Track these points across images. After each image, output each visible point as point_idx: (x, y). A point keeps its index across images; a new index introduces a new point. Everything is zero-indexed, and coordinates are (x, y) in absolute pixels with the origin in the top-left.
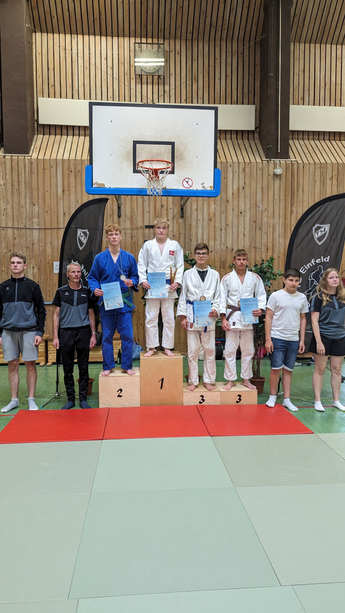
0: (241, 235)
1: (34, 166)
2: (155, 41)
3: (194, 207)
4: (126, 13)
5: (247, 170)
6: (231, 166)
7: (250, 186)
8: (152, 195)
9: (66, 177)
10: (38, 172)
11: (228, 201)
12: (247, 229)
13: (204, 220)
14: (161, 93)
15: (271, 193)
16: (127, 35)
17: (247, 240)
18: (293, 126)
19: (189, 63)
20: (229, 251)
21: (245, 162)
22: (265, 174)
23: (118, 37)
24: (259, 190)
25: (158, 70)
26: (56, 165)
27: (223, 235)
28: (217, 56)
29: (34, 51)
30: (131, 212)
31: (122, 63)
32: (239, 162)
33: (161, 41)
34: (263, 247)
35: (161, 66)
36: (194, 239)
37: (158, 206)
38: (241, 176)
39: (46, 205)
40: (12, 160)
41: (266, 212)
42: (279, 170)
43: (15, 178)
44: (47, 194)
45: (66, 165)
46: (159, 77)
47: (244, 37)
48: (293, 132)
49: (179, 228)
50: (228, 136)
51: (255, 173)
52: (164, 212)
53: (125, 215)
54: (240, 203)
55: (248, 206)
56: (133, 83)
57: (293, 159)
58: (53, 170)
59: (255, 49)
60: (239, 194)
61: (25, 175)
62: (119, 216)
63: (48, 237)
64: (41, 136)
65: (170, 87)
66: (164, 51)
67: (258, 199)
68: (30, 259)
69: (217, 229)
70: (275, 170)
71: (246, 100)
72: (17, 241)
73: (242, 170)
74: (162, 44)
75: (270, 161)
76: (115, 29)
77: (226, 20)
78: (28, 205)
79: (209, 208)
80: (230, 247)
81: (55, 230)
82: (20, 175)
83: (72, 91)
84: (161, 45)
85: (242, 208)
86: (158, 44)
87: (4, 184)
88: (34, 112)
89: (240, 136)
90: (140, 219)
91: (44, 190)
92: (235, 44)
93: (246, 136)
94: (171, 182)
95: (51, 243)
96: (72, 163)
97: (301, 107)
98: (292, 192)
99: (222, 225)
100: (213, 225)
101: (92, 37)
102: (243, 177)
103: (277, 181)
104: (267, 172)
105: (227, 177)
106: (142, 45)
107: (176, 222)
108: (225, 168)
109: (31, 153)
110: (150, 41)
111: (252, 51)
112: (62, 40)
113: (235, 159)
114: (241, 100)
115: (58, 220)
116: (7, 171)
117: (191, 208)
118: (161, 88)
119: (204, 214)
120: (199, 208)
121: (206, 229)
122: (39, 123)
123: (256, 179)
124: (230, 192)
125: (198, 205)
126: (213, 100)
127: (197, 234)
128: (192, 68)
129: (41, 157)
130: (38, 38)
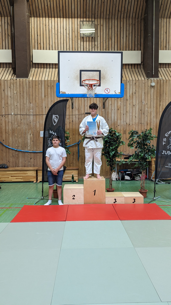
0: (134, 117)
1: (31, 84)
2: (90, 20)
3: (110, 103)
4: (76, 6)
5: (137, 84)
6: (128, 82)
7: (139, 92)
8: (89, 97)
9: (46, 89)
10: (32, 87)
11: (127, 100)
12: (137, 114)
13: (115, 110)
14: (93, 46)
15: (149, 95)
16: (76, 17)
17: (137, 119)
18: (160, 61)
19: (107, 30)
20: (128, 125)
21: (136, 80)
22: (146, 85)
23: (72, 18)
24: (143, 94)
25: (92, 34)
26: (42, 83)
27: (125, 117)
28: (122, 26)
29: (30, 26)
30: (78, 106)
31: (74, 31)
32: (133, 80)
33: (93, 20)
34: (145, 123)
35: (93, 33)
36: (110, 119)
38: (134, 87)
39: (37, 103)
40: (20, 81)
41: (147, 105)
42: (153, 84)
43: (22, 90)
44: (37, 97)
45: (46, 83)
46: (92, 38)
47: (135, 16)
48: (161, 64)
49: (102, 113)
50: (127, 67)
51: (141, 86)
53: (75, 107)
54: (133, 101)
55: (137, 102)
56: (79, 41)
57: (160, 78)
58: (40, 85)
59: (141, 22)
60: (133, 96)
61: (26, 88)
62: (72, 108)
63: (38, 119)
64: (34, 69)
65: (98, 43)
66: (95, 25)
67: (143, 99)
68: (29, 130)
69: (122, 114)
70: (151, 84)
71: (136, 48)
72: (22, 121)
73: (134, 84)
74: (94, 21)
75: (149, 79)
76: (70, 15)
77: (126, 8)
78: (27, 103)
79: (117, 104)
80: (128, 123)
81: (41, 115)
82: (24, 89)
83: (49, 46)
85: (134, 103)
86: (92, 21)
87: (16, 93)
88: (30, 57)
89: (133, 67)
90: (83, 109)
91: (36, 95)
92: (131, 20)
93: (136, 67)
94: (99, 91)
95: (39, 122)
96: (49, 82)
97: (165, 51)
98: (160, 95)
99: (124, 112)
100: (119, 112)
101: (59, 19)
102: (135, 88)
103: (153, 89)
104: (147, 84)
105: (127, 87)
106: (84, 22)
107: (100, 111)
108: (126, 83)
109: (29, 77)
110: (88, 20)
111: (139, 23)
112: (44, 21)
113: (131, 79)
114: (134, 48)
115: (42, 110)
116: (18, 86)
117: (108, 104)
118: (93, 43)
119: (115, 106)
120: (112, 104)
121: (116, 114)
122: (34, 62)
123: (142, 88)
124: (128, 95)
125: (112, 102)
126: (120, 49)
127: (111, 117)
128: (109, 33)
129: (34, 79)
130: (32, 20)
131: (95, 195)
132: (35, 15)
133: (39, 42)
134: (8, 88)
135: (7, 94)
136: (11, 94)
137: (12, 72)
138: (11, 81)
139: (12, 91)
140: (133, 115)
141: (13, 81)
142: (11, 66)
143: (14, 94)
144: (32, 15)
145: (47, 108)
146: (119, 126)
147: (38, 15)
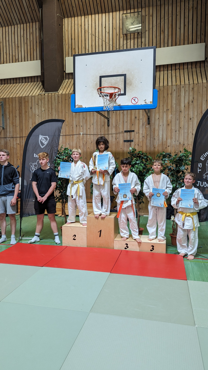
0: (190, 135)
1: (60, 99)
2: (136, 10)
3: (157, 117)
5: (196, 89)
6: (183, 87)
7: (197, 100)
11: (181, 112)
13: (164, 125)
14: (140, 44)
16: (118, 10)
19: (158, 21)
20: (181, 146)
21: (194, 83)
23: (112, 12)
24: (204, 102)
27: (177, 135)
28: (178, 13)
29: (64, 29)
30: (116, 123)
31: (115, 28)
32: (189, 84)
33: (140, 10)
36: (156, 138)
38: (191, 94)
40: (48, 96)
43: (50, 106)
44: (67, 114)
46: (138, 33)
49: (147, 131)
50: (186, 67)
51: (201, 91)
52: (137, 121)
53: (112, 124)
54: (190, 112)
55: (196, 114)
56: (121, 40)
58: (70, 100)
60: (189, 106)
61: (55, 104)
62: (108, 126)
64: (67, 80)
65: (145, 40)
66: (142, 16)
67: (203, 109)
69: (173, 131)
71: (199, 40)
73: (192, 89)
74: (140, 12)
76: (110, 7)
79: (167, 117)
80: (182, 143)
82: (52, 105)
83: (85, 51)
84: (139, 13)
85: (191, 116)
86: (138, 12)
87: (44, 110)
89: (194, 66)
90: (121, 127)
91: (65, 112)
92: (191, 3)
95: (69, 144)
99: (177, 128)
100: (170, 129)
101: (97, 15)
105: (180, 95)
106: (128, 14)
107: (144, 127)
108: (179, 89)
109: (59, 91)
110: (132, 11)
112: (79, 20)
113: (187, 82)
114: (195, 41)
115: (73, 130)
116: (46, 103)
117: (155, 118)
118: (139, 40)
119: (164, 121)
120: (160, 118)
121: (165, 131)
122: (66, 72)
123: (202, 95)
124: (182, 105)
125: (160, 115)
126: (175, 43)
127: (159, 134)
128: (160, 23)
129: (64, 93)
130: (66, 21)
131: (100, 236)
132: (69, 15)
133: (73, 47)
134: (36, 105)
135: (34, 111)
136: (38, 112)
137: (42, 87)
138: (39, 97)
139: (40, 109)
140: (189, 131)
141: (40, 97)
142: (39, 79)
143: (42, 112)
144: (66, 16)
145: (78, 126)
146: (170, 147)
147: (72, 15)
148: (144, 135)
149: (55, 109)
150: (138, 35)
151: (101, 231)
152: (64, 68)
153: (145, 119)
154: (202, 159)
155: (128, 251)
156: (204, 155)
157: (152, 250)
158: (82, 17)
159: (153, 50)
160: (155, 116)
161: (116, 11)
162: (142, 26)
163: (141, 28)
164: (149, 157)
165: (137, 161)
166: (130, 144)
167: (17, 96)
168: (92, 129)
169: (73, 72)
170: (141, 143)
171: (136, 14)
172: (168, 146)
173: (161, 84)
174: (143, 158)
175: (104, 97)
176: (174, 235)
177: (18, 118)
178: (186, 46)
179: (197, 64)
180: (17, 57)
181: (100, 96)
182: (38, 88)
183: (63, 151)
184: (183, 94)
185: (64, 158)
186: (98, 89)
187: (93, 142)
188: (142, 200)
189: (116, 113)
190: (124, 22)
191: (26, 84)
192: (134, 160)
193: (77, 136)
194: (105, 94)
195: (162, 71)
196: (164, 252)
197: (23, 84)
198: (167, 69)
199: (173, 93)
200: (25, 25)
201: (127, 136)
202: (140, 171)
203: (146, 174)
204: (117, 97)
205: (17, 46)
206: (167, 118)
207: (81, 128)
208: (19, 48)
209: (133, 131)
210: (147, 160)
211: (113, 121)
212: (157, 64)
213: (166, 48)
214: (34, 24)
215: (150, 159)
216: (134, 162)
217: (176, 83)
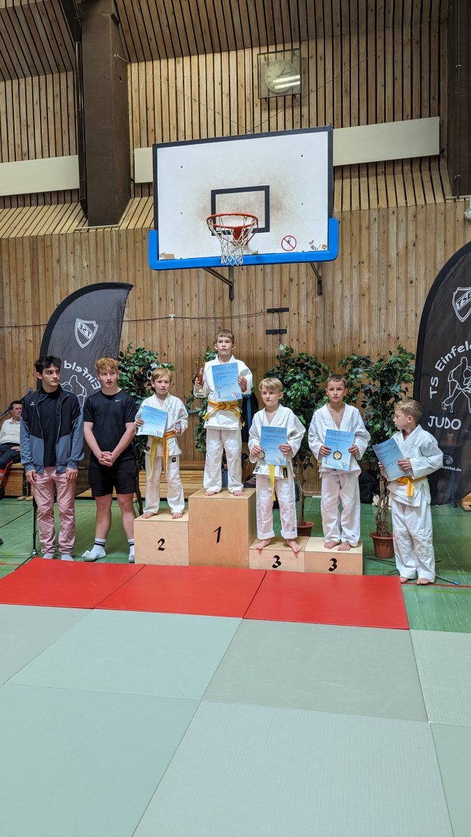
0: (411, 316)
1: (123, 239)
2: (288, 46)
3: (339, 278)
5: (421, 217)
6: (394, 213)
7: (425, 240)
10: (127, 246)
11: (390, 266)
13: (354, 296)
14: (297, 118)
16: (248, 45)
19: (337, 70)
20: (392, 341)
21: (416, 205)
22: (450, 218)
23: (236, 50)
24: (440, 246)
27: (383, 317)
28: (380, 53)
30: (248, 292)
31: (242, 86)
32: (407, 206)
33: (296, 45)
36: (337, 325)
37: (286, 279)
38: (411, 227)
40: (97, 234)
43: (101, 256)
44: (140, 274)
46: (294, 96)
47: (421, 16)
49: (316, 309)
50: (398, 169)
51: (433, 221)
52: (294, 288)
53: (239, 295)
54: (409, 267)
55: (422, 271)
56: (257, 110)
58: (146, 242)
59: (439, 33)
60: (407, 253)
61: (112, 252)
62: (231, 298)
63: (141, 332)
64: (138, 199)
65: (310, 110)
66: (301, 60)
67: (438, 260)
69: (374, 309)
70: (466, 213)
71: (425, 111)
73: (412, 218)
74: (297, 49)
75: (458, 198)
76: (231, 40)
79: (360, 279)
80: (393, 335)
81: (150, 322)
82: (106, 253)
83: (177, 134)
84: (295, 51)
85: (412, 275)
86: (292, 50)
87: (87, 266)
88: (129, 168)
89: (416, 167)
90: (259, 300)
91: (135, 269)
92: (407, 30)
93: (425, 165)
99: (382, 303)
100: (367, 303)
101: (202, 57)
102: (414, 228)
103: (470, 230)
104: (452, 216)
105: (388, 229)
106: (270, 55)
107: (310, 301)
108: (385, 217)
109: (120, 222)
110: (280, 47)
111: (435, 36)
112: (163, 68)
113: (402, 202)
114: (418, 112)
115: (152, 308)
116: (91, 248)
117: (333, 281)
118: (297, 111)
119: (354, 287)
120: (344, 280)
121: (356, 310)
122: (136, 182)
123: (436, 229)
124: (393, 252)
125: (344, 274)
126: (374, 118)
127: (342, 318)
128: (342, 76)
129: (131, 227)
130: (134, 70)
131: (218, 541)
132: (140, 55)
133: (151, 126)
134: (69, 254)
135: (65, 268)
136: (75, 269)
137: (82, 213)
138: (76, 237)
139: (78, 262)
140: (410, 309)
141: (79, 236)
142: (75, 197)
143: (82, 270)
144: (133, 58)
145: (164, 300)
146: (367, 344)
147: (147, 56)
148: (309, 319)
149: (112, 263)
150: (293, 99)
151: (219, 529)
152: (132, 172)
153: (312, 282)
154: (438, 368)
155: (279, 572)
156: (444, 360)
157: (333, 567)
158: (170, 60)
159: (326, 134)
160: (334, 277)
161: (244, 49)
162: (301, 80)
163: (299, 83)
164: (323, 365)
165: (296, 374)
166: (280, 339)
167: (27, 234)
168: (194, 307)
169: (151, 180)
170: (305, 336)
171: (288, 54)
172: (363, 341)
173: (346, 207)
174: (308, 368)
175: (223, 236)
176: (380, 536)
177: (28, 284)
178: (399, 124)
179: (422, 163)
180: (25, 149)
181: (213, 235)
182: (72, 217)
183: (134, 355)
184: (393, 228)
185: (135, 370)
186: (208, 219)
187: (197, 336)
188: (309, 459)
189: (248, 270)
190: (262, 72)
191: (46, 207)
192: (289, 373)
193: (162, 321)
194: (223, 229)
195: (346, 178)
196: (359, 571)
197: (40, 207)
198: (357, 173)
199: (372, 226)
200: (42, 78)
201: (273, 322)
202: (303, 397)
203: (316, 402)
204: (250, 235)
205: (24, 123)
206: (361, 281)
207: (171, 304)
208: (31, 130)
209: (287, 310)
210: (317, 373)
211: (241, 288)
212: (337, 162)
213: (355, 129)
214: (63, 75)
215: (324, 370)
216: (290, 378)
217: (378, 203)
